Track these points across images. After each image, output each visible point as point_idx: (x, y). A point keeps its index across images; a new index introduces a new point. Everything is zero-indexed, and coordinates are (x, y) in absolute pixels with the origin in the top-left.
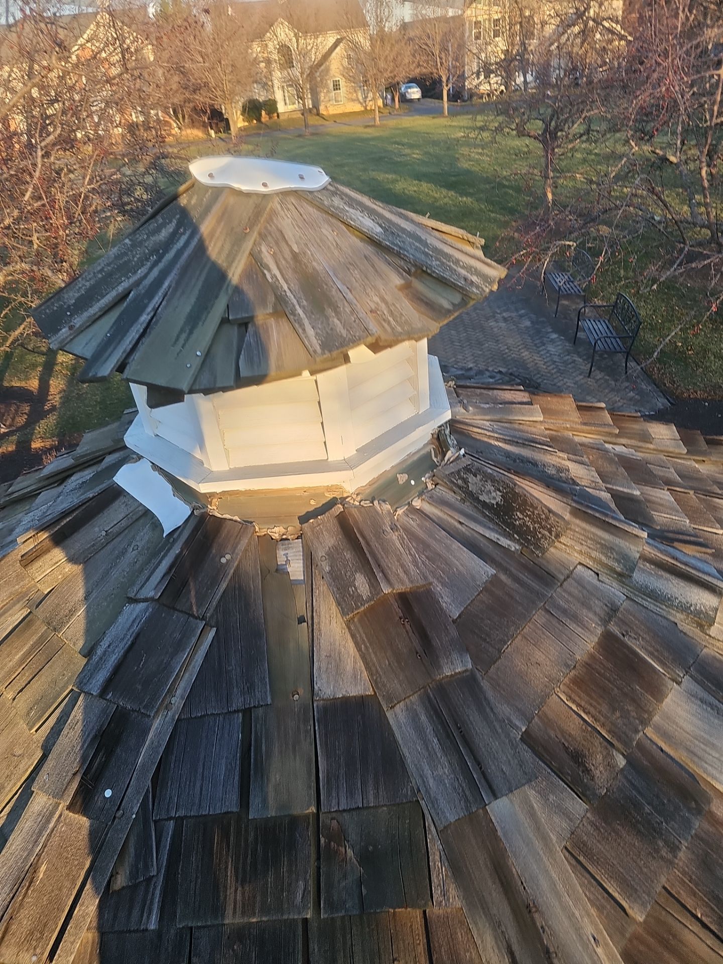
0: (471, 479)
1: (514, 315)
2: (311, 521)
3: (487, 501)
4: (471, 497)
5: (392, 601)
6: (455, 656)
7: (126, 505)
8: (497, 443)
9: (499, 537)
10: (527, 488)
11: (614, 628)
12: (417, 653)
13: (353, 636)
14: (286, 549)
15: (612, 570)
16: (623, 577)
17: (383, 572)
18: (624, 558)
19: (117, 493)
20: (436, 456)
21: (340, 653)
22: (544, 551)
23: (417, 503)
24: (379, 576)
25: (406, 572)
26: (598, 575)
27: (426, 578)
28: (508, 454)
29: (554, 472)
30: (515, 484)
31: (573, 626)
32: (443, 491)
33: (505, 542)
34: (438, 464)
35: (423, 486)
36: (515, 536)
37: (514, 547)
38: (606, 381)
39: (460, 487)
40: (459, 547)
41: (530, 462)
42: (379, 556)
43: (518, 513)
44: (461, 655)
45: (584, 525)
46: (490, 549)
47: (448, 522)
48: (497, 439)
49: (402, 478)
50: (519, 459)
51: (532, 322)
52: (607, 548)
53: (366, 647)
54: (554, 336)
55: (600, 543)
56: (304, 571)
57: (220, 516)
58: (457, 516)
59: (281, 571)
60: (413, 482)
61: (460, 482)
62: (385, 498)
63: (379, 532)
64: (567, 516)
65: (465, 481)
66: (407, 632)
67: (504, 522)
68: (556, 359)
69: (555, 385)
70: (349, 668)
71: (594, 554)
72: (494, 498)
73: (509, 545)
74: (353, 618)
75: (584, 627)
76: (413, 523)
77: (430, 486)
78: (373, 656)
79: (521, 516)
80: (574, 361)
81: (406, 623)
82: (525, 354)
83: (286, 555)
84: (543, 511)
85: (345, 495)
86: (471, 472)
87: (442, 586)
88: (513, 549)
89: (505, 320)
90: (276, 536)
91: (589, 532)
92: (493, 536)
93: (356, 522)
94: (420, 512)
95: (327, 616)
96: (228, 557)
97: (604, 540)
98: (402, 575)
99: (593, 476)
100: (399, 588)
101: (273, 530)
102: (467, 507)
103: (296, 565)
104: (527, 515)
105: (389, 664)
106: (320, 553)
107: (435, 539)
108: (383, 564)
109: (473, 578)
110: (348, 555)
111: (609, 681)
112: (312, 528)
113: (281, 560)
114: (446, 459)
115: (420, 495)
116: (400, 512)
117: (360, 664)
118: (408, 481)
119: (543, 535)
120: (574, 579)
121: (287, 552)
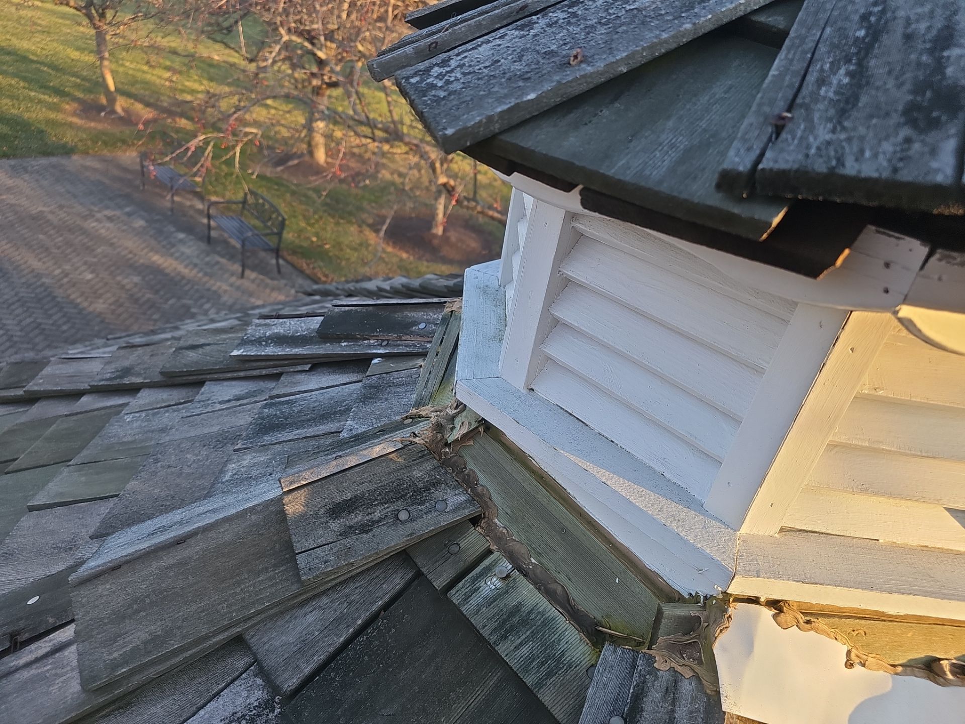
1: (118, 213)
38: (262, 280)
51: (147, 221)
54: (181, 236)
68: (196, 261)
69: (209, 290)
80: (218, 263)
82: (156, 258)
89: (110, 219)
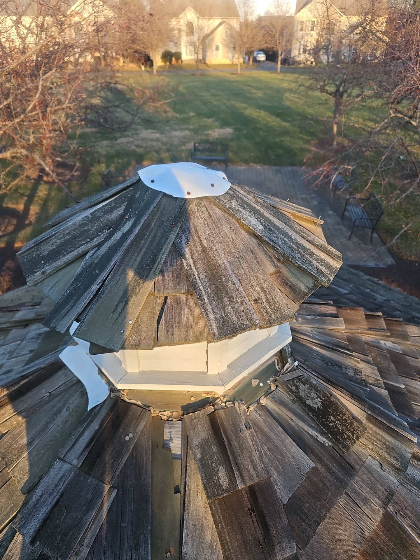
0: (301, 386)
1: (308, 196)
2: (190, 414)
3: (312, 405)
4: (301, 400)
5: (244, 493)
6: (285, 542)
7: (66, 376)
8: (316, 348)
9: (318, 435)
10: (338, 396)
11: (391, 509)
12: (260, 543)
13: (213, 515)
14: (170, 428)
15: (393, 465)
16: (400, 471)
17: (239, 470)
18: (401, 457)
19: (60, 366)
20: (278, 365)
21: (202, 524)
22: (347, 448)
23: (264, 401)
24: (236, 473)
25: (255, 468)
26: (381, 465)
27: (268, 472)
28: (323, 358)
29: (352, 374)
30: (331, 395)
31: (364, 508)
32: (282, 393)
33: (322, 439)
34: (279, 370)
35: (268, 387)
36: (329, 435)
37: (328, 443)
38: (359, 244)
39: (293, 392)
40: (290, 442)
41: (337, 365)
42: (237, 455)
43: (332, 417)
44: (290, 541)
45: (375, 429)
46: (311, 442)
47: (283, 418)
48: (316, 344)
49: (255, 382)
50: (330, 362)
51: (318, 203)
52: (390, 449)
53: (222, 526)
55: (385, 444)
56: (181, 448)
57: (127, 400)
58: (290, 415)
59: (166, 447)
60: (261, 385)
61: (294, 388)
62: (242, 398)
63: (237, 431)
64: (365, 421)
65: (297, 387)
66: (253, 522)
67: (322, 424)
68: (331, 227)
70: (208, 538)
71: (381, 452)
72: (316, 404)
73: (324, 442)
74: (214, 501)
75: (372, 509)
76: (259, 418)
77: (273, 388)
78: (227, 535)
79: (334, 420)
80: (341, 229)
81: (253, 514)
83: (170, 432)
84: (349, 417)
85: (216, 396)
86: (302, 382)
87: (278, 474)
88: (327, 445)
90: (165, 418)
91: (379, 434)
92: (314, 433)
93: (222, 423)
94: (265, 408)
95: (196, 491)
96: (131, 435)
97: (388, 441)
98: (252, 470)
99: (376, 375)
100: (249, 483)
101: (163, 413)
102: (296, 407)
103: (177, 442)
104: (338, 420)
105: (238, 546)
106: (195, 441)
107: (274, 433)
108: (240, 462)
109: (299, 468)
110: (215, 449)
111: (387, 555)
112: (191, 420)
113: (166, 437)
114: (285, 368)
115: (266, 395)
116: (251, 408)
117: (216, 536)
118: (259, 384)
119: (348, 436)
120: (365, 467)
121: (171, 430)
